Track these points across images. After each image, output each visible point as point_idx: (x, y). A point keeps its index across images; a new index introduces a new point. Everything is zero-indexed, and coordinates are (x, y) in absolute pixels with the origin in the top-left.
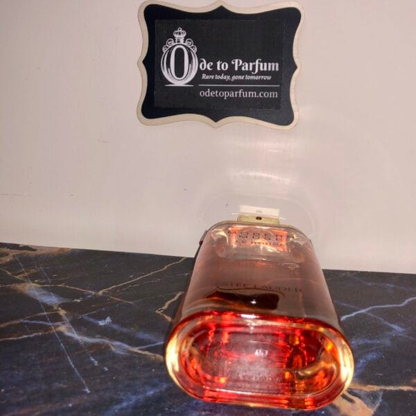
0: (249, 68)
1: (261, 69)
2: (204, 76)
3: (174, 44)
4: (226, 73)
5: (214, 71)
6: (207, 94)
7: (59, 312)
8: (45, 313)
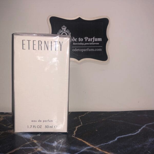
0: (91, 40)
1: (95, 41)
2: (74, 44)
3: (62, 32)
4: (82, 42)
5: (78, 42)
6: (75, 50)
7: (34, 141)
8: (29, 143)
